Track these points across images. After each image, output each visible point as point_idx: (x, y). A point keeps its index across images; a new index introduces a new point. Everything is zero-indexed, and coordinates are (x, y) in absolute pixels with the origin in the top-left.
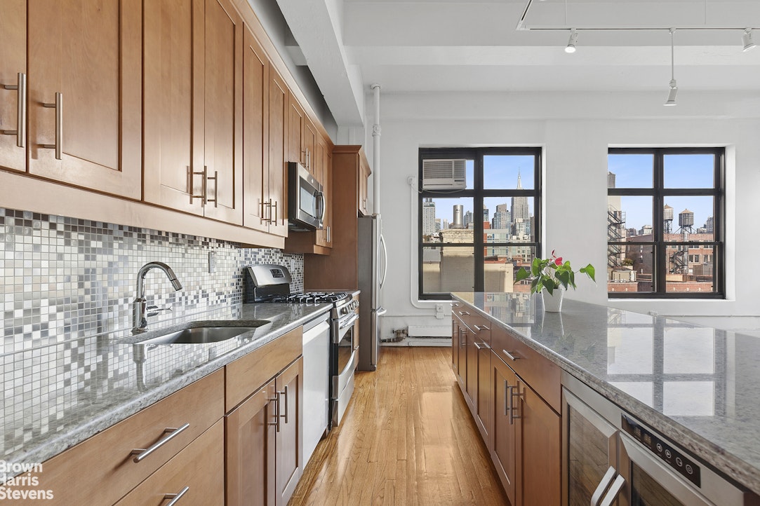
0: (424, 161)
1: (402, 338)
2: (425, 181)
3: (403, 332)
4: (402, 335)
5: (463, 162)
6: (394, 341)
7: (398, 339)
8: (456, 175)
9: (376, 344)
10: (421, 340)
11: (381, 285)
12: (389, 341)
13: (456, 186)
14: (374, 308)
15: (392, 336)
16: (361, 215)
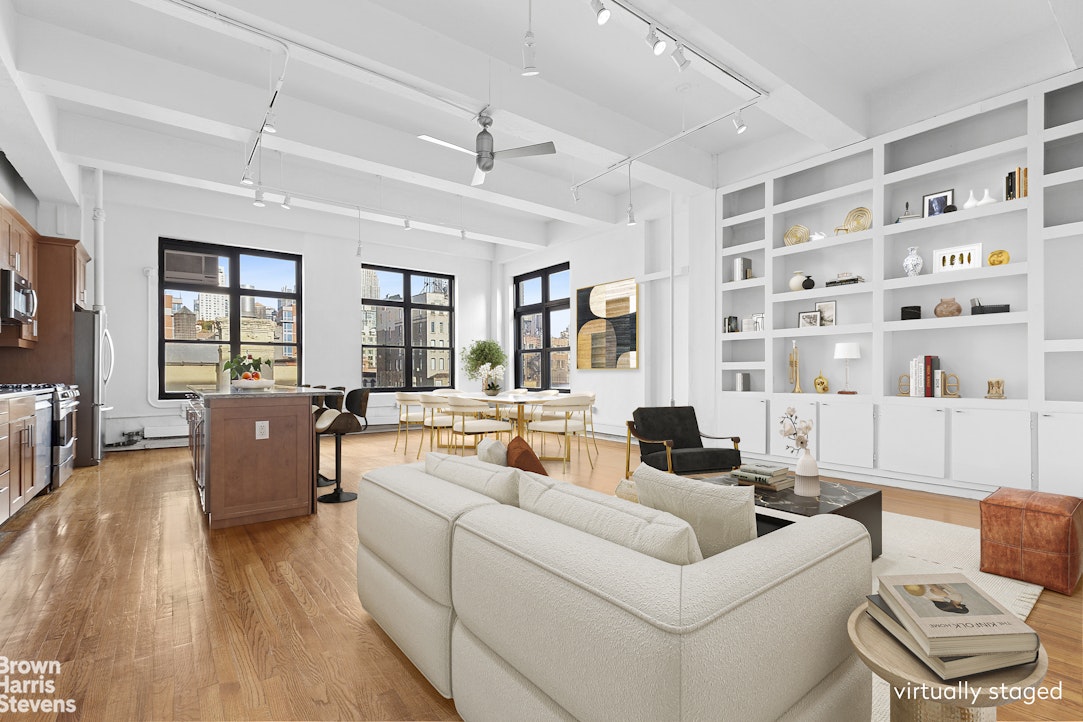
0: (166, 251)
1: (136, 441)
2: (167, 273)
3: (137, 434)
4: (135, 438)
5: (216, 260)
6: (124, 444)
7: (131, 442)
8: (207, 271)
9: (99, 449)
10: (162, 441)
11: (105, 381)
12: (118, 445)
13: (206, 281)
14: (96, 402)
15: (123, 439)
16: (78, 308)
